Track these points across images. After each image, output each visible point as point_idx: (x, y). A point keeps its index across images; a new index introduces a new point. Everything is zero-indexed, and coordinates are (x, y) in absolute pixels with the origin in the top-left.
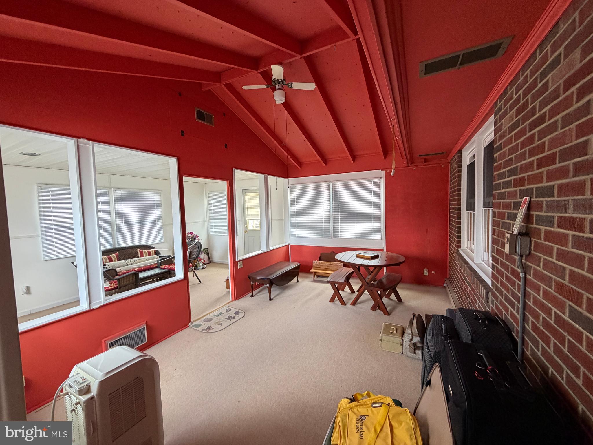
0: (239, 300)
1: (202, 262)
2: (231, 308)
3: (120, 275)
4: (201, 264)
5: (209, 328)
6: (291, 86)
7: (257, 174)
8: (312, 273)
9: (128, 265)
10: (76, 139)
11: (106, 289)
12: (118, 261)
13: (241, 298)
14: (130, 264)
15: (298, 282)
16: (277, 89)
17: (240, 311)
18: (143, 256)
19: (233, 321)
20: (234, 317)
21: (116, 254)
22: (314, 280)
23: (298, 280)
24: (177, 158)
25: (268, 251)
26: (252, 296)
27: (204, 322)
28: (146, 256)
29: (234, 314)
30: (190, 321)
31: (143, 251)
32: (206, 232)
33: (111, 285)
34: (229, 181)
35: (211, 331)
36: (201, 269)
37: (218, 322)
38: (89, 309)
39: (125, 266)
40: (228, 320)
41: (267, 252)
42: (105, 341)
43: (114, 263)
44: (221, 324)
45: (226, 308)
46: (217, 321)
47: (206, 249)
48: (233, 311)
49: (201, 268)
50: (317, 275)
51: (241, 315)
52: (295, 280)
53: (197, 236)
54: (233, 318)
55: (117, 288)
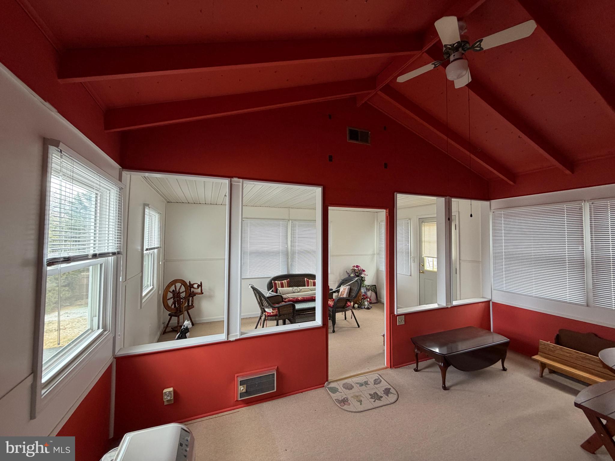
0: (396, 369)
1: (368, 301)
2: (382, 380)
3: (285, 302)
4: (366, 303)
5: (344, 401)
6: (480, 47)
7: (434, 198)
8: (536, 361)
9: (294, 293)
10: (229, 179)
11: (269, 314)
12: (288, 287)
13: (399, 367)
14: (296, 292)
15: (504, 369)
16: (452, 62)
17: (392, 390)
18: (309, 286)
19: (378, 403)
20: (382, 397)
21: (287, 280)
22: (542, 376)
23: (505, 366)
24: (322, 187)
25: (449, 306)
26: (416, 370)
27: (342, 388)
28: (311, 286)
29: (383, 392)
30: (327, 380)
31: (309, 280)
32: (375, 267)
33: (273, 311)
34: (388, 209)
35: (346, 407)
36: (366, 309)
37: (357, 396)
38: (227, 340)
39: (292, 293)
40: (371, 398)
41: (448, 308)
42: (237, 377)
43: (284, 288)
44: (361, 401)
45: (375, 376)
46: (357, 394)
47: (374, 285)
48: (384, 385)
49: (366, 307)
50: (549, 369)
51: (392, 398)
52: (498, 365)
53: (364, 271)
54: (380, 398)
55: (277, 316)
